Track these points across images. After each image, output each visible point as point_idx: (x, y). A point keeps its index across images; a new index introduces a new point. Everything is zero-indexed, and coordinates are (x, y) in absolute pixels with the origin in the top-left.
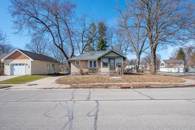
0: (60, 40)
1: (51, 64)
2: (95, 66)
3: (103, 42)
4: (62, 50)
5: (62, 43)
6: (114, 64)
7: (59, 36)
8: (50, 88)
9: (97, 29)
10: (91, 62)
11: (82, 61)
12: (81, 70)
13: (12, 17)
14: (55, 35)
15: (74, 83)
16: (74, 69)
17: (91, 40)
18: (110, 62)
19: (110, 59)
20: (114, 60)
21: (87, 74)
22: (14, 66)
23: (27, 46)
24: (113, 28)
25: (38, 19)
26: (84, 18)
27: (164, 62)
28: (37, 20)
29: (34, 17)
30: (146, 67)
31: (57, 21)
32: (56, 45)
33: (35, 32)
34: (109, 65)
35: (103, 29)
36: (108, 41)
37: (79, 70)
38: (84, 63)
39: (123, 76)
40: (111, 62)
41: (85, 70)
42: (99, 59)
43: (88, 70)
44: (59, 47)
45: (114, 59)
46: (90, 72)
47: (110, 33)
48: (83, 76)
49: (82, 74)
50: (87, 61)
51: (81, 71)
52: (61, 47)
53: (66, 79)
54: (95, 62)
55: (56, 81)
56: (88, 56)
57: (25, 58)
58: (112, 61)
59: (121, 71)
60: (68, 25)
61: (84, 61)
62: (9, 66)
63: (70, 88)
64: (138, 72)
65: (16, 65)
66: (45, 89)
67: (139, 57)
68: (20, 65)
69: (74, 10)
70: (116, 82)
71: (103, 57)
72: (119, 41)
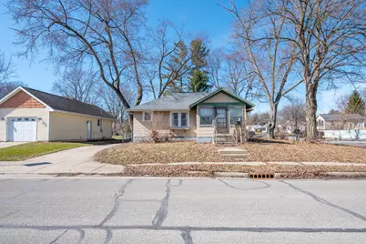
0: (113, 71)
1: (94, 119)
2: (184, 123)
3: (200, 78)
4: (118, 91)
5: (118, 78)
6: (226, 118)
7: (111, 63)
8: (73, 175)
9: (189, 54)
10: (176, 115)
11: (155, 112)
12: (154, 132)
13: (14, 22)
14: (103, 60)
15: (135, 160)
16: (140, 130)
17: (177, 74)
18: (216, 114)
19: (216, 107)
20: (227, 110)
21: (167, 140)
22: (15, 123)
23: (57, 86)
24: (220, 50)
25: (69, 28)
26: (162, 28)
27: (322, 119)
28: (67, 30)
29: (62, 24)
30: (285, 128)
31: (109, 34)
32: (105, 80)
33: (63, 54)
34: (214, 121)
35: (199, 52)
36: (209, 75)
37: (151, 132)
38: (160, 117)
39: (247, 145)
40: (218, 116)
41: (163, 133)
42: (194, 108)
43: (168, 131)
44: (112, 86)
45: (225, 107)
46: (173, 137)
47: (215, 60)
48: (158, 144)
49: (157, 141)
50: (166, 113)
51: (155, 134)
52: (116, 86)
53: (119, 150)
54: (184, 116)
55: (96, 155)
56: (170, 103)
57: (36, 105)
58: (221, 113)
59: (243, 135)
60: (132, 43)
61: (161, 112)
62: (4, 122)
63: (120, 174)
64: (273, 137)
65: (20, 119)
66: (59, 175)
67: (276, 106)
68: (27, 119)
69: (143, 10)
70: (233, 159)
71: (202, 103)
72: (232, 76)
